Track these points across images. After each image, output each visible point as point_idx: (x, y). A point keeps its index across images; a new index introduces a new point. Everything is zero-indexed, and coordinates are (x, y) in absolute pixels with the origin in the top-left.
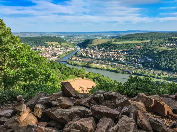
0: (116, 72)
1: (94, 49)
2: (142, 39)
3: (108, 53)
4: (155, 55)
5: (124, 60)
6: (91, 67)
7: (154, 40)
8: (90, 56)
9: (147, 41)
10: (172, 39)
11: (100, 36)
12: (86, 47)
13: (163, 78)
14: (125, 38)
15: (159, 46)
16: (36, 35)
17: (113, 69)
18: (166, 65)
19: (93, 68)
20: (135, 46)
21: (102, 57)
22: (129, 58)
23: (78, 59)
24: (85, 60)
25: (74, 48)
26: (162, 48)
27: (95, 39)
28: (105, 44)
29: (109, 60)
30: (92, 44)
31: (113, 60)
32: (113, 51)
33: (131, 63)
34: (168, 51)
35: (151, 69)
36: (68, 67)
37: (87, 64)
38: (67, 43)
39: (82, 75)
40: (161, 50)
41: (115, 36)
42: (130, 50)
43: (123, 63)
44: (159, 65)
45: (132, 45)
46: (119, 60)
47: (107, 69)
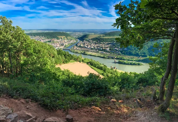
0: (104, 58)
1: (89, 42)
3: (98, 45)
5: (109, 49)
6: (87, 55)
8: (86, 46)
11: (93, 32)
12: (84, 40)
13: (134, 60)
17: (102, 56)
18: (135, 52)
19: (88, 55)
21: (94, 47)
22: (112, 48)
23: (78, 49)
24: (83, 49)
25: (76, 40)
27: (90, 34)
28: (96, 38)
29: (100, 50)
30: (87, 38)
31: (102, 49)
32: (102, 43)
33: (113, 51)
35: (127, 55)
36: (70, 54)
37: (84, 52)
38: (71, 37)
39: (80, 60)
41: (103, 33)
42: (112, 43)
43: (108, 52)
44: (131, 52)
45: (114, 39)
46: (106, 50)
47: (98, 56)
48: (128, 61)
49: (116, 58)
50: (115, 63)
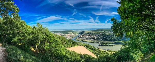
0: (93, 43)
1: (85, 35)
2: (101, 31)
3: (90, 36)
4: (106, 36)
5: (96, 38)
6: (84, 41)
7: (105, 31)
8: (84, 37)
9: (103, 32)
11: (87, 30)
12: (82, 34)
14: (96, 31)
16: (65, 30)
17: (92, 42)
18: (110, 39)
20: (99, 33)
21: (88, 37)
22: (98, 38)
23: (79, 38)
24: (82, 38)
25: (78, 34)
26: (108, 34)
27: (85, 31)
28: (89, 33)
29: (91, 39)
30: (84, 33)
32: (92, 35)
34: (110, 34)
35: (105, 41)
36: (75, 42)
37: (82, 40)
38: (75, 33)
39: (80, 44)
41: (93, 30)
42: (98, 35)
43: (96, 40)
44: (107, 39)
46: (94, 39)
47: (90, 42)
48: (106, 44)
49: (100, 43)
50: (99, 45)
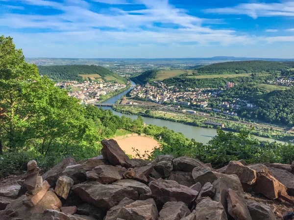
0: (194, 124)
1: (159, 87)
2: (237, 71)
3: (181, 94)
4: (259, 97)
5: (207, 105)
6: (152, 117)
7: (257, 73)
8: (151, 97)
9: (247, 75)
10: (287, 72)
11: (168, 65)
12: (145, 83)
13: (272, 136)
15: (266, 82)
16: (64, 63)
17: (190, 120)
18: (276, 115)
19: (157, 118)
20: (225, 83)
21: (170, 100)
22: (217, 103)
23: (131, 103)
24: (143, 104)
25: (126, 84)
26: (271, 87)
27: (160, 70)
28: (177, 79)
29: (183, 106)
30: (154, 78)
31: (190, 105)
32: (190, 91)
33: (218, 111)
34: (281, 91)
35: (252, 122)
36: (115, 116)
37: (146, 112)
38: (113, 76)
39: (139, 129)
40: (270, 89)
41: (194, 65)
42: (217, 89)
43: (205, 111)
44: (265, 114)
45: (221, 81)
46: (199, 106)
47: (179, 119)
48: (255, 137)
49: (223, 126)
